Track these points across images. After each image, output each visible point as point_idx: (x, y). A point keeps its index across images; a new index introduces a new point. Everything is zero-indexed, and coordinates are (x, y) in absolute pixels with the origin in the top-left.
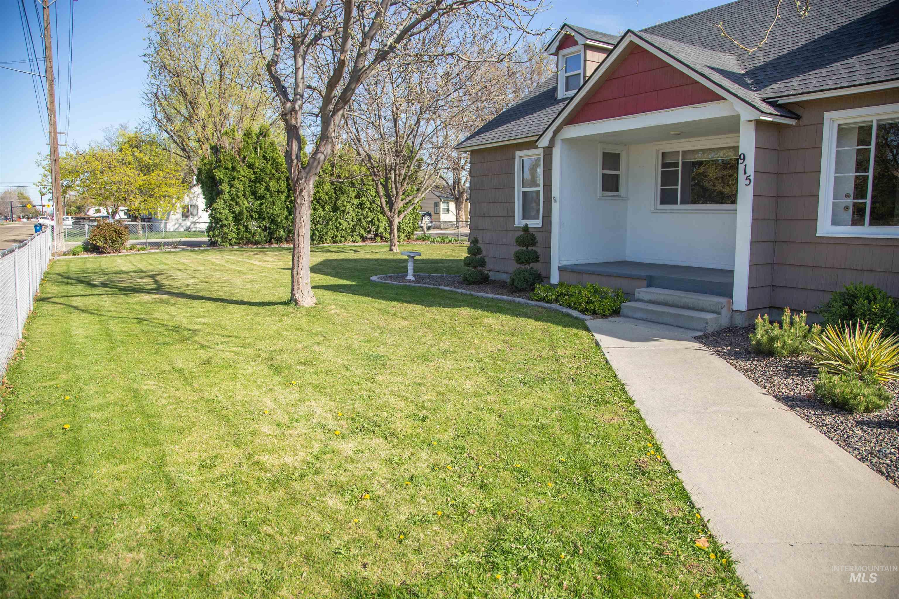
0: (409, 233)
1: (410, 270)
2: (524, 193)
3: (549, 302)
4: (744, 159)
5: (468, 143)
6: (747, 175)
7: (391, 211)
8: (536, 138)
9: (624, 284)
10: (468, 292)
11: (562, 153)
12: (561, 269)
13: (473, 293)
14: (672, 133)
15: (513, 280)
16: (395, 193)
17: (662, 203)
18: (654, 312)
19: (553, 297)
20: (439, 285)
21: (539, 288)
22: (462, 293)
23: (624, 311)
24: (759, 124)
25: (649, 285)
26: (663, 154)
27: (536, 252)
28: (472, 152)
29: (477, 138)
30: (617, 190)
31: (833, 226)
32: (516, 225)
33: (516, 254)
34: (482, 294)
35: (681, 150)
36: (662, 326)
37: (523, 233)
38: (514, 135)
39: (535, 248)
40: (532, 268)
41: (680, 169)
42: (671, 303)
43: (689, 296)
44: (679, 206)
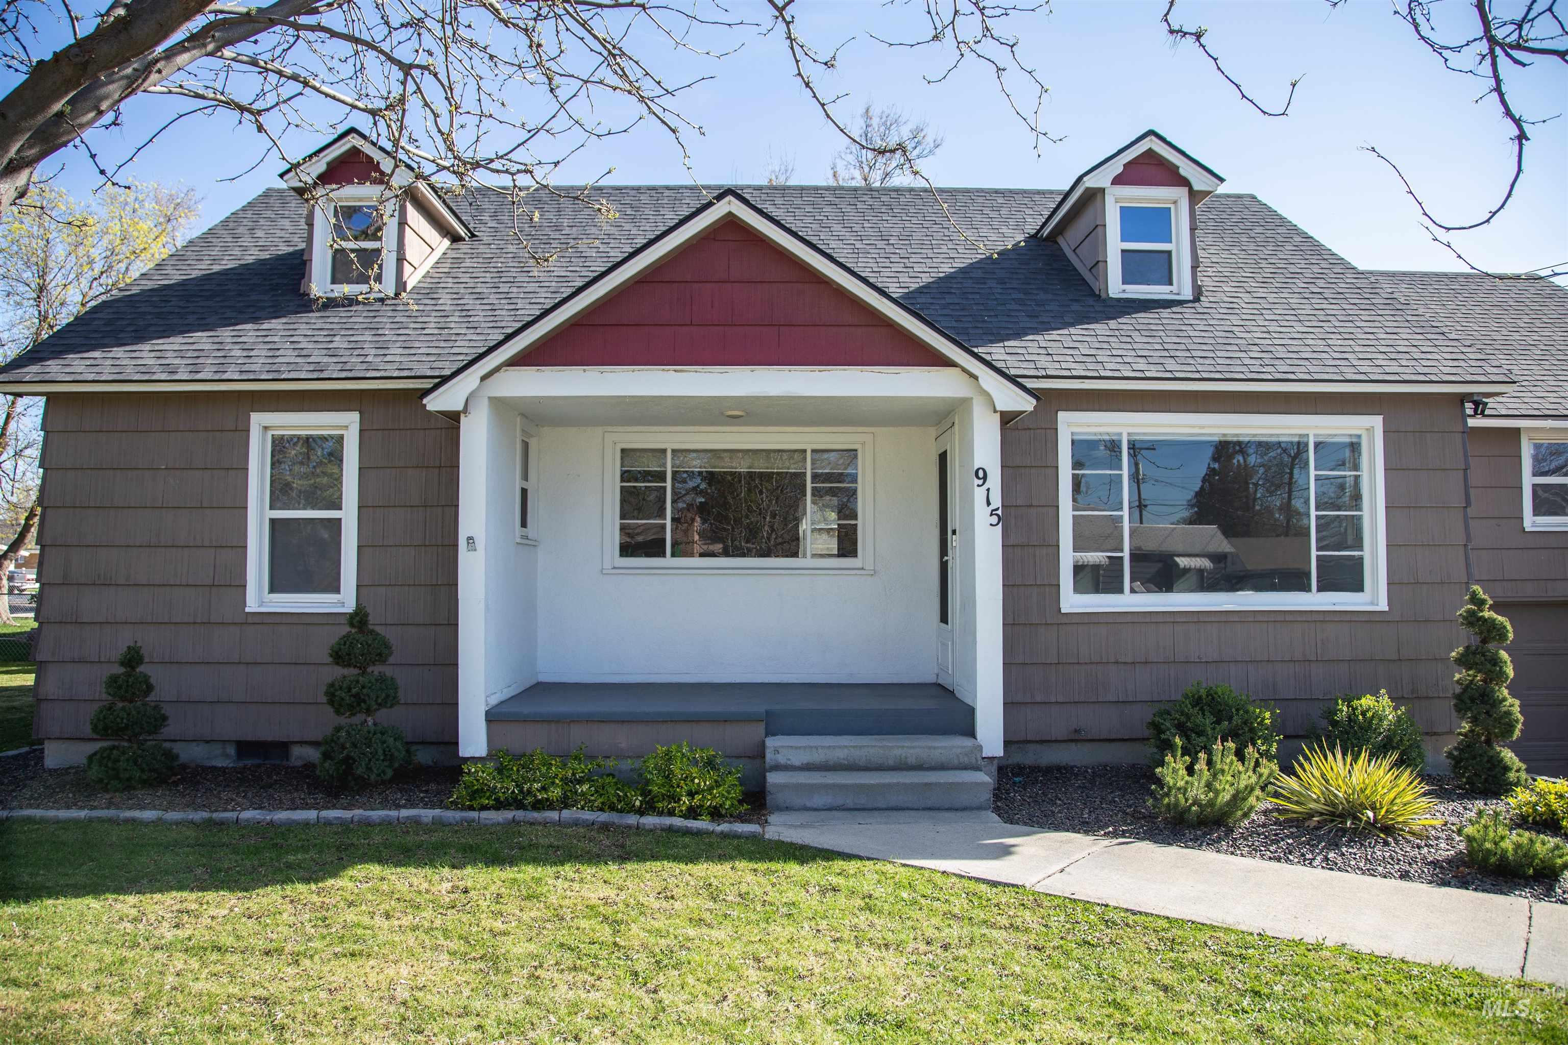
4: (985, 478)
6: (992, 507)
12: (495, 714)
17: (623, 554)
25: (769, 732)
26: (625, 452)
28: (54, 398)
30: (525, 524)
31: (1078, 596)
32: (252, 606)
33: (327, 686)
35: (670, 447)
39: (381, 670)
41: (668, 485)
44: (670, 561)
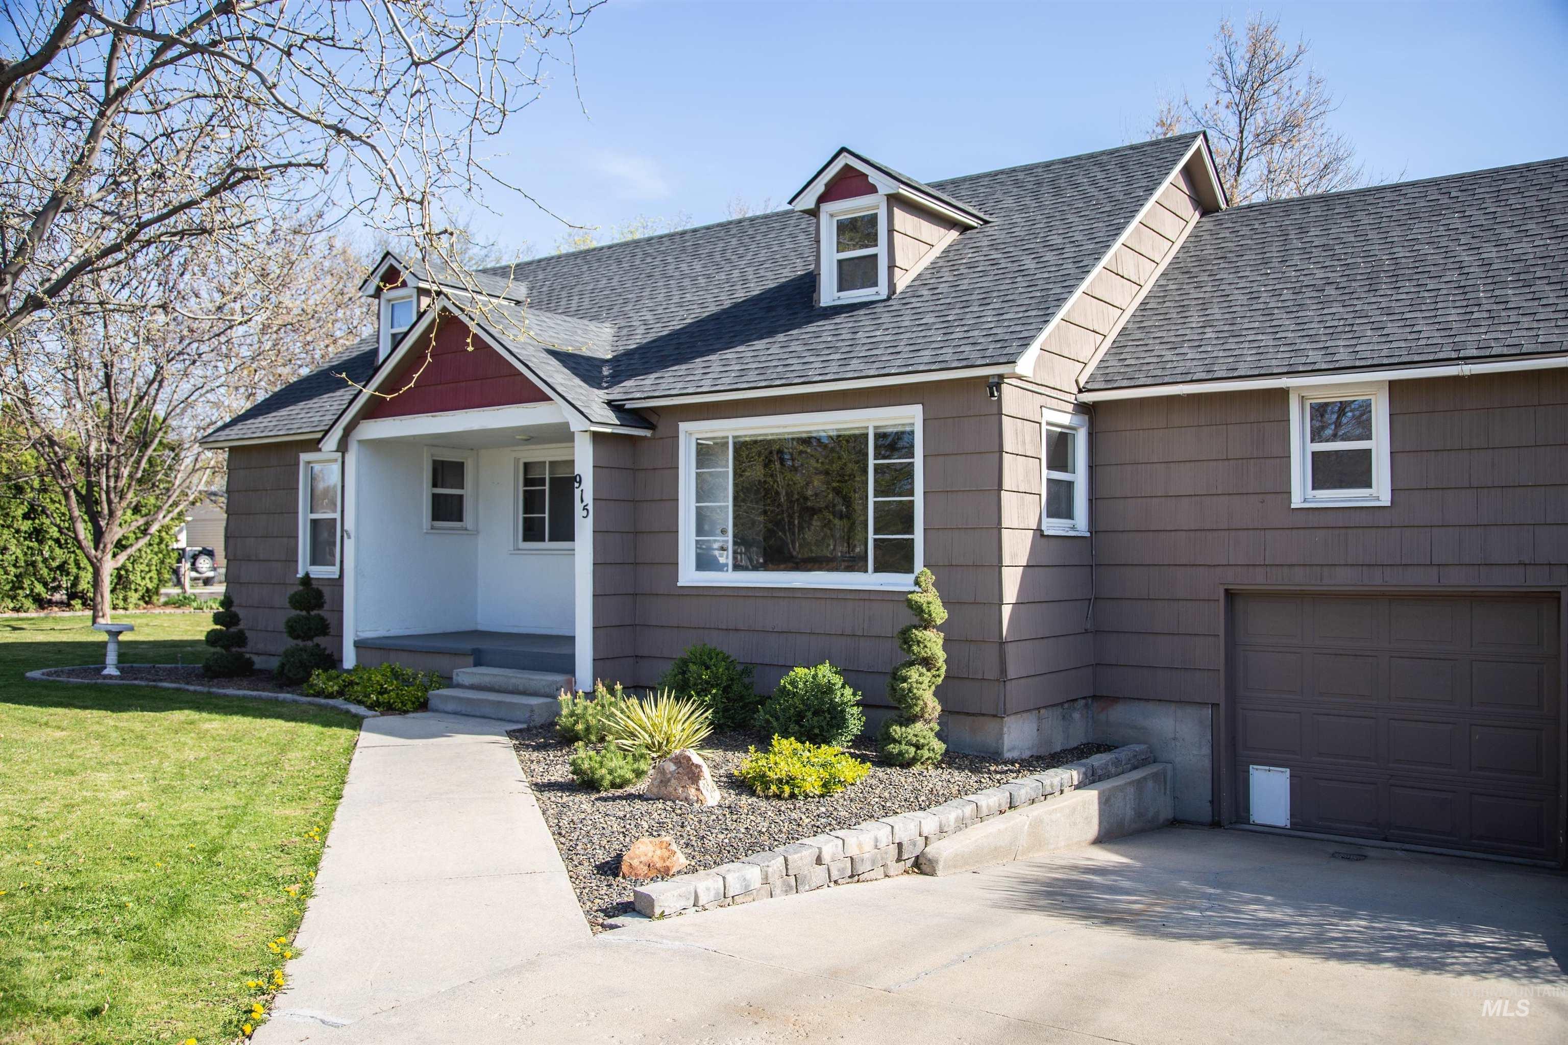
0: (148, 590)
1: (111, 657)
2: (314, 522)
3: (331, 696)
4: (580, 482)
5: (223, 435)
6: (584, 504)
7: (96, 549)
8: (319, 435)
9: (441, 663)
10: (205, 689)
11: (358, 461)
12: (360, 645)
13: (214, 690)
14: (518, 437)
15: (283, 666)
16: (106, 511)
17: (525, 539)
18: (469, 701)
19: (336, 688)
20: (161, 680)
21: (318, 675)
22: (195, 692)
23: (433, 703)
24: (596, 436)
25: (477, 664)
26: (526, 465)
27: (322, 619)
28: (232, 449)
29: (239, 426)
30: (460, 519)
31: (698, 572)
32: (301, 573)
33: (289, 621)
34: (230, 691)
35: (548, 459)
36: (478, 720)
37: (301, 588)
38: (295, 426)
39: (321, 613)
40: (318, 645)
41: (547, 488)
42: (497, 687)
43: (526, 676)
44: (547, 544)
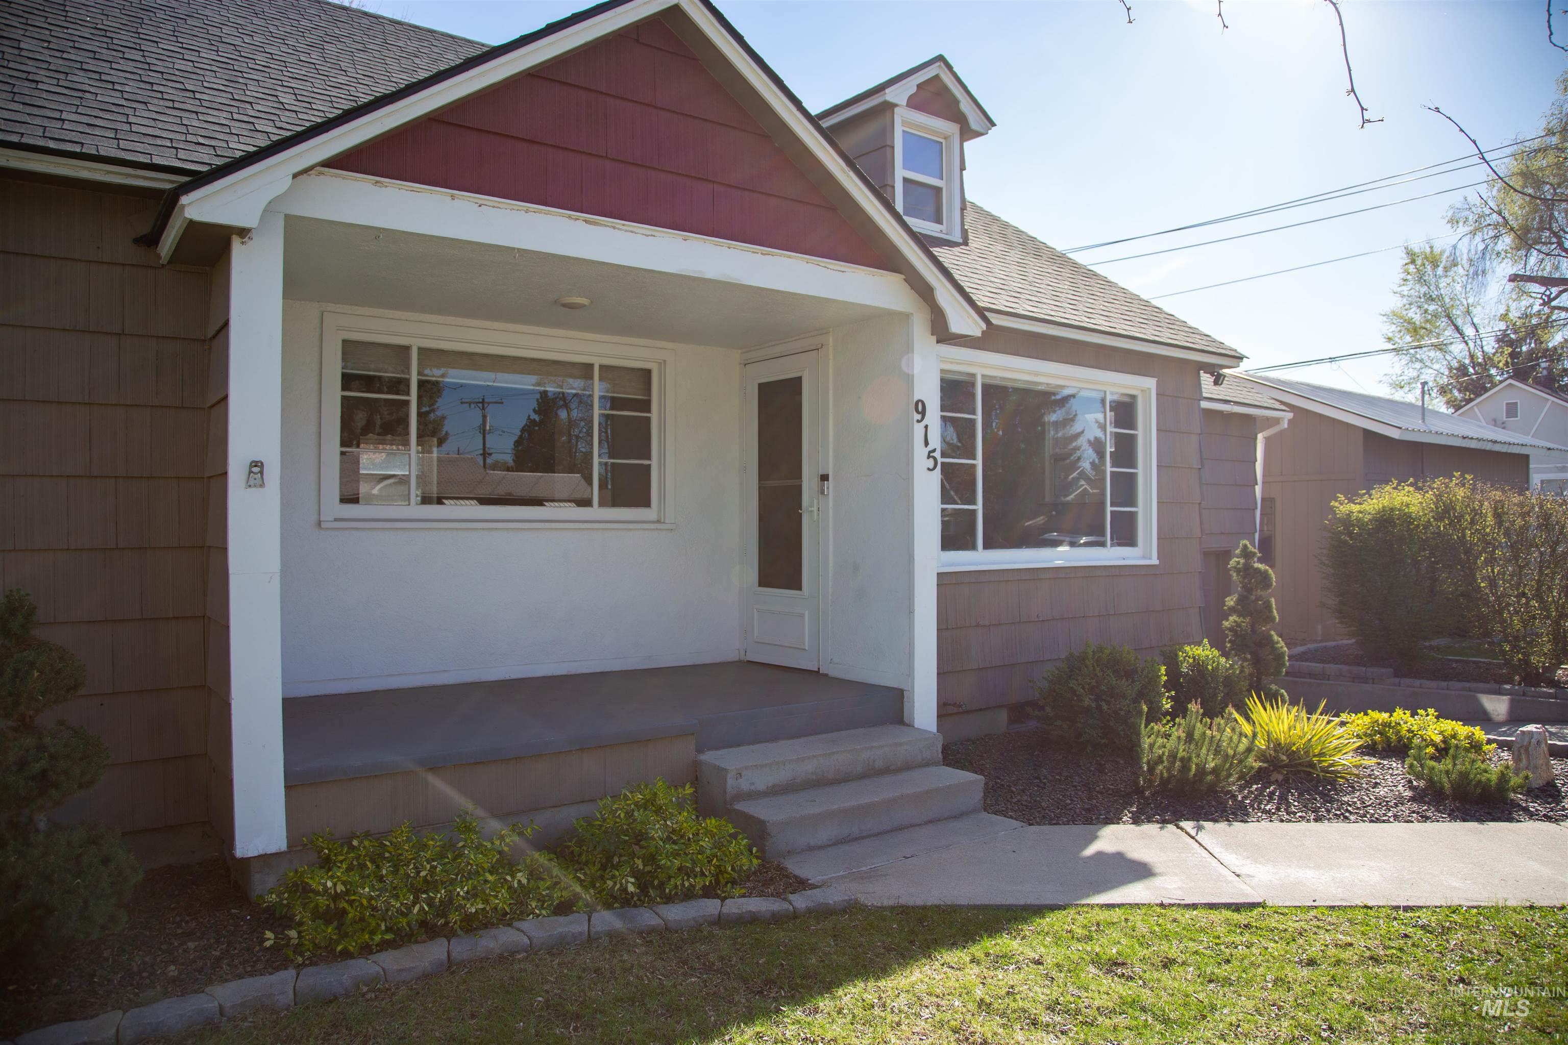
6: (930, 448)
